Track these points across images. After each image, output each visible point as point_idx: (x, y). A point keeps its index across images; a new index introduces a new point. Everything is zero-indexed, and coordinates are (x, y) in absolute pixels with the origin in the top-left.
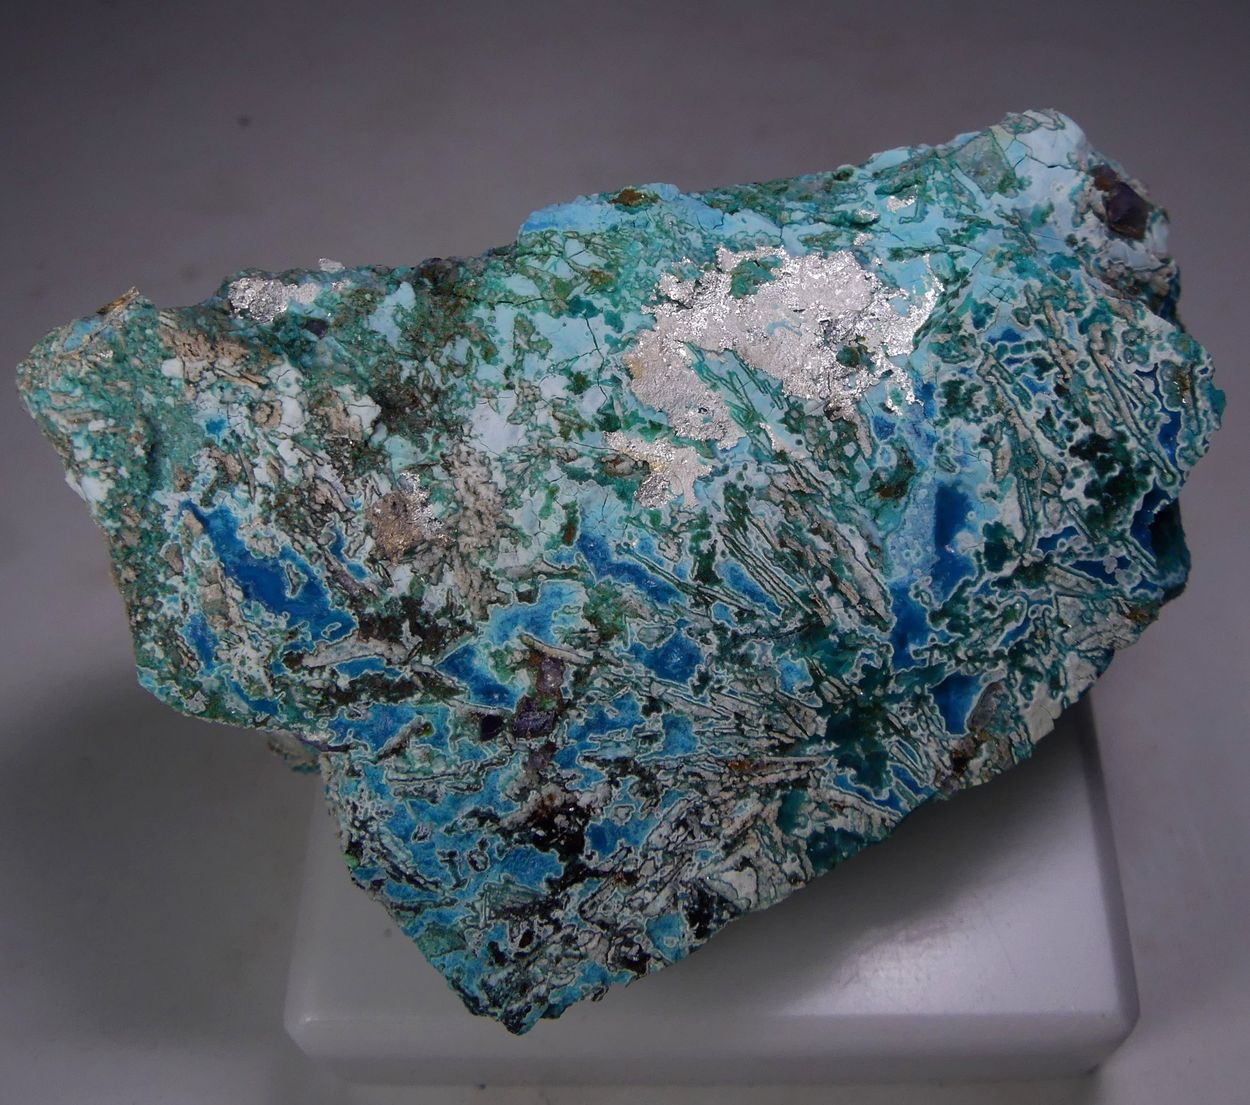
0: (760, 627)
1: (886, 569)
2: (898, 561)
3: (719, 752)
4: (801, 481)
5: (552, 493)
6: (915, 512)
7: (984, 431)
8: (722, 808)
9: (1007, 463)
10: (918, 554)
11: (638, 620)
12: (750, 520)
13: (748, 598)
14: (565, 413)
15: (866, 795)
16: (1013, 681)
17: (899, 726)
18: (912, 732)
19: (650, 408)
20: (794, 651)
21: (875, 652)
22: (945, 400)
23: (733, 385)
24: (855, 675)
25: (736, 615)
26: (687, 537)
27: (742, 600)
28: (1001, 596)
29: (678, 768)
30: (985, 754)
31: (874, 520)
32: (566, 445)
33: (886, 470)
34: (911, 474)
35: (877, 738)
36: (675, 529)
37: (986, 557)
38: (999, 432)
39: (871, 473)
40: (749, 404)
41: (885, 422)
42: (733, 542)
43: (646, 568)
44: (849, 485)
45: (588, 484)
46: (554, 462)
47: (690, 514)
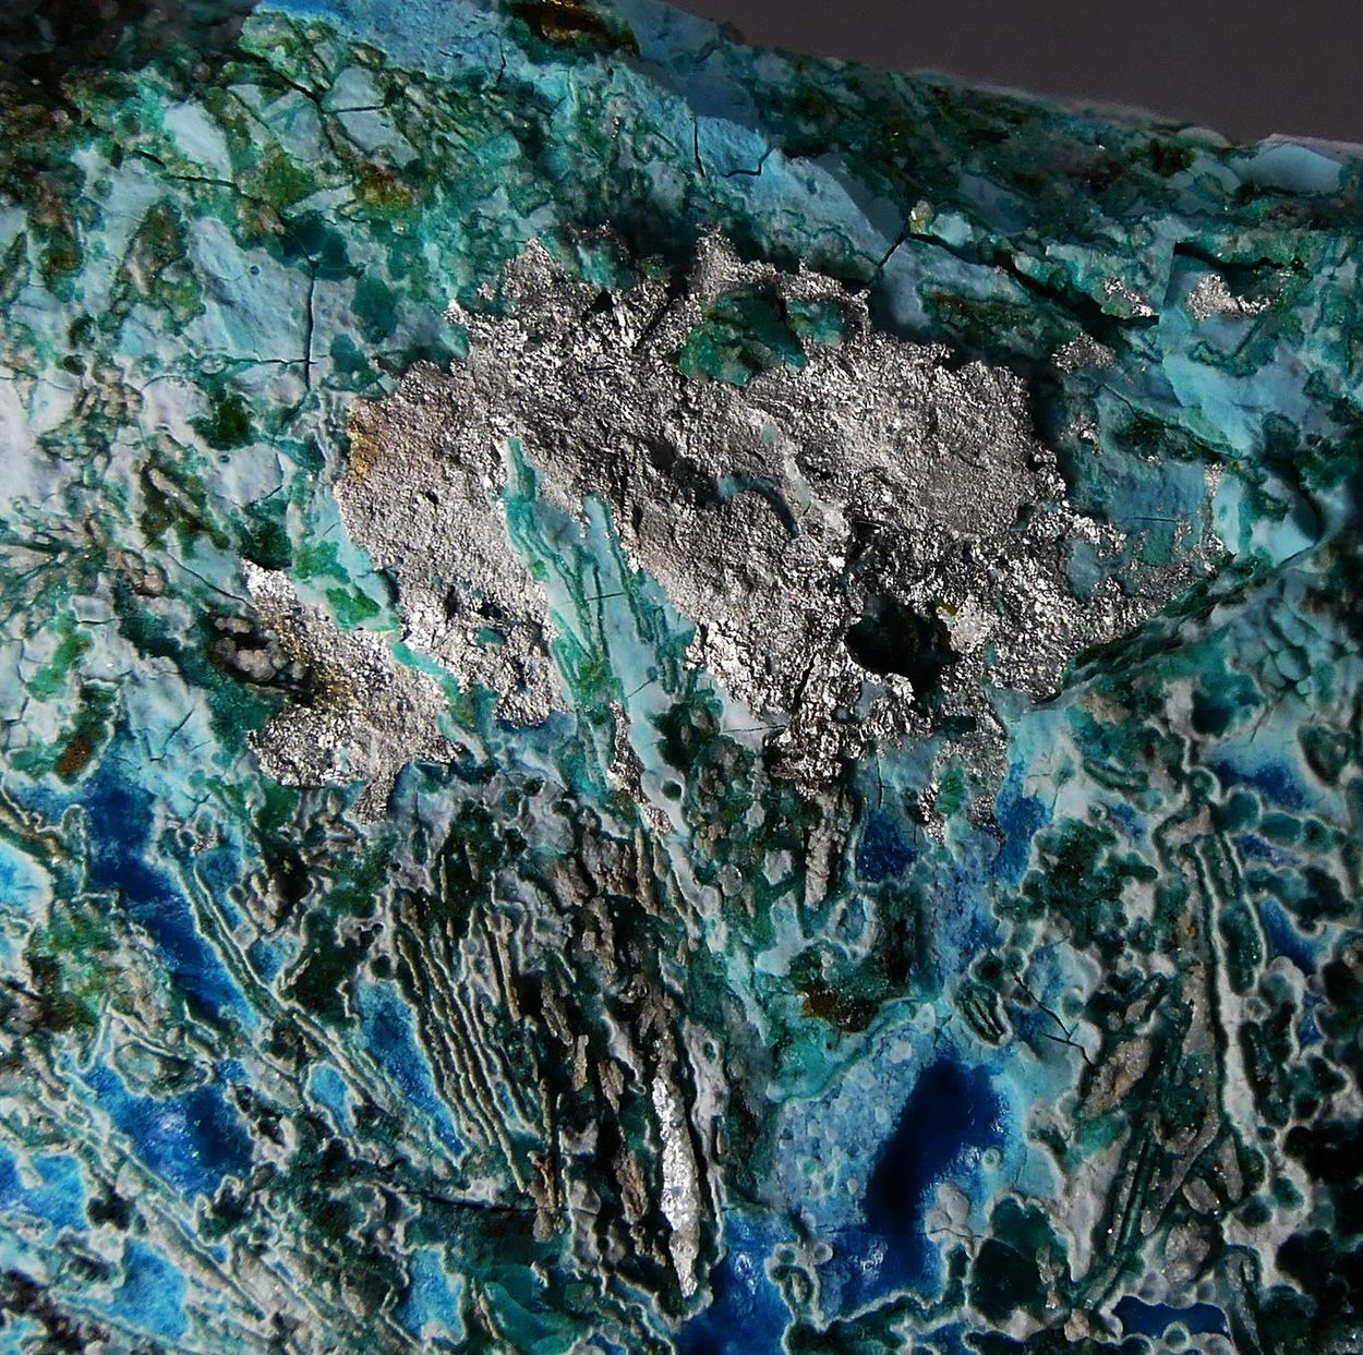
0: (402, 1161)
1: (742, 1175)
4: (643, 881)
5: (76, 648)
6: (868, 1083)
10: (828, 1183)
11: (129, 1021)
12: (481, 916)
13: (396, 1089)
20: (457, 1251)
22: (1053, 861)
23: (579, 584)
25: (356, 1110)
27: (380, 1087)
32: (148, 553)
33: (838, 955)
36: (305, 856)
37: (976, 1273)
38: (1145, 1000)
39: (803, 944)
40: (600, 648)
41: (897, 840)
42: (413, 949)
43: (197, 915)
44: (744, 944)
45: (156, 666)
46: (105, 582)
47: (359, 835)
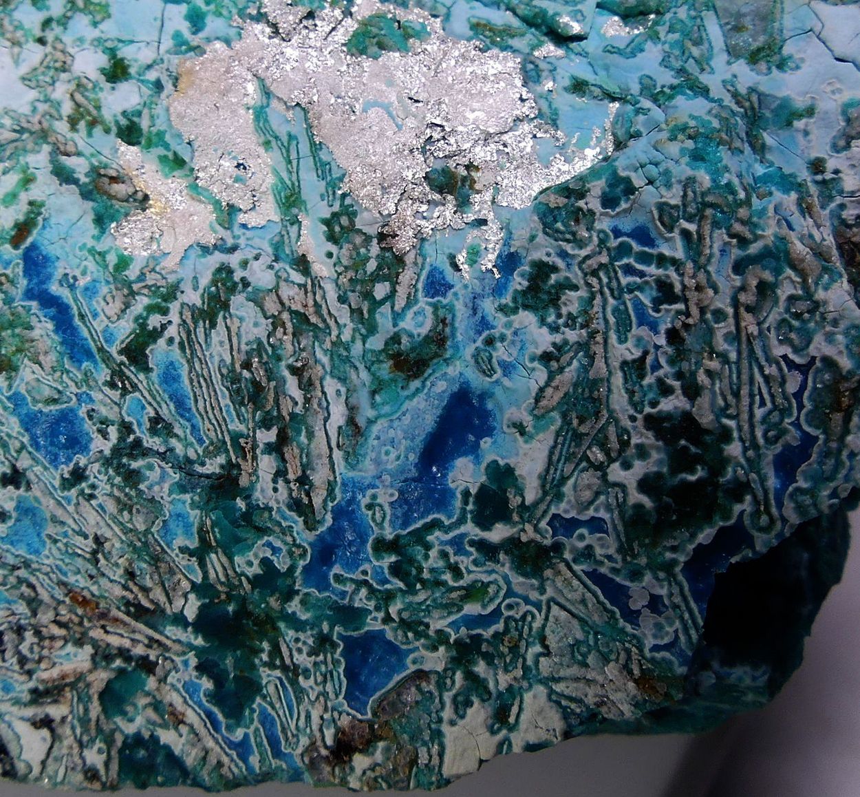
0: (171, 450)
1: (352, 457)
2: (373, 455)
3: (65, 574)
4: (311, 303)
5: (28, 181)
6: (422, 405)
7: (554, 345)
8: (47, 643)
9: (557, 398)
10: (398, 458)
11: (36, 367)
12: (225, 318)
13: (172, 407)
14: (87, 98)
15: (215, 724)
16: (448, 681)
17: (288, 661)
18: (301, 679)
19: (179, 136)
20: (196, 498)
21: (284, 548)
22: (526, 283)
23: (288, 151)
24: (250, 564)
25: (150, 420)
26: (141, 303)
27: (164, 406)
28: (475, 563)
29: (15, 568)
30: (379, 756)
31: (373, 393)
32: (69, 135)
33: (411, 336)
34: (436, 355)
35: (257, 661)
36: (135, 287)
37: (474, 503)
38: (571, 354)
39: (393, 330)
40: (297, 184)
41: (444, 278)
42: (189, 333)
43: (77, 313)
44: (361, 335)
45: (68, 190)
46: (46, 148)
47: (164, 278)
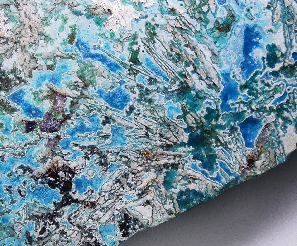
0: (159, 87)
1: (219, 64)
2: (225, 62)
3: (137, 147)
4: (182, 23)
5: (65, 20)
6: (235, 39)
7: (269, 3)
8: (138, 175)
9: (279, 17)
10: (235, 58)
11: (102, 78)
12: (156, 38)
13: (154, 73)
16: (278, 123)
17: (223, 142)
18: (229, 145)
20: (175, 99)
21: (212, 101)
24: (202, 112)
25: (148, 80)
26: (127, 44)
27: (151, 73)
28: (273, 80)
29: (117, 153)
30: (263, 159)
31: (215, 43)
33: (221, 19)
34: (233, 21)
35: (212, 147)
36: (121, 40)
37: (267, 61)
38: (276, 3)
39: (215, 20)
42: (148, 47)
43: (107, 55)
44: (203, 26)
45: (82, 18)
46: (66, 7)
47: (129, 34)
